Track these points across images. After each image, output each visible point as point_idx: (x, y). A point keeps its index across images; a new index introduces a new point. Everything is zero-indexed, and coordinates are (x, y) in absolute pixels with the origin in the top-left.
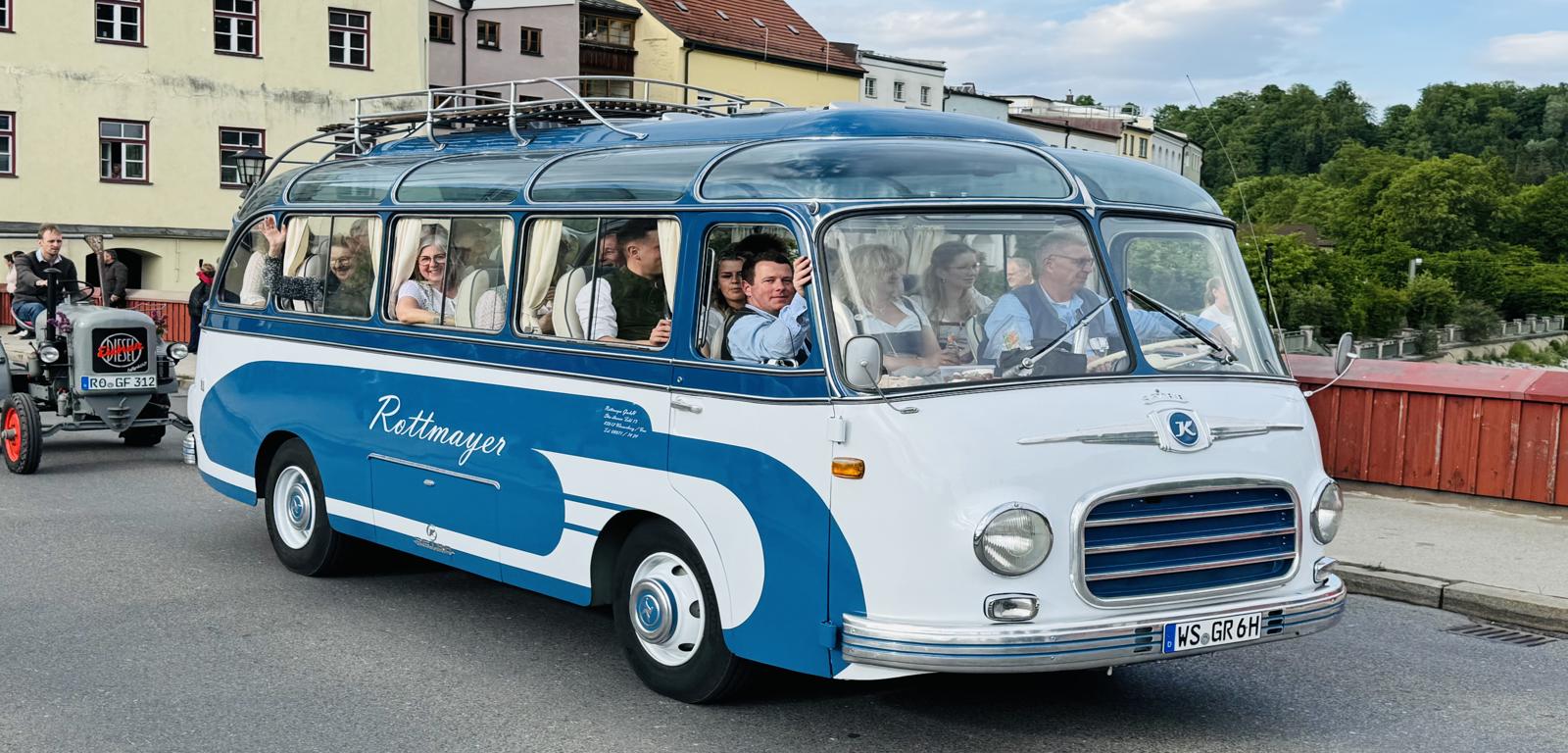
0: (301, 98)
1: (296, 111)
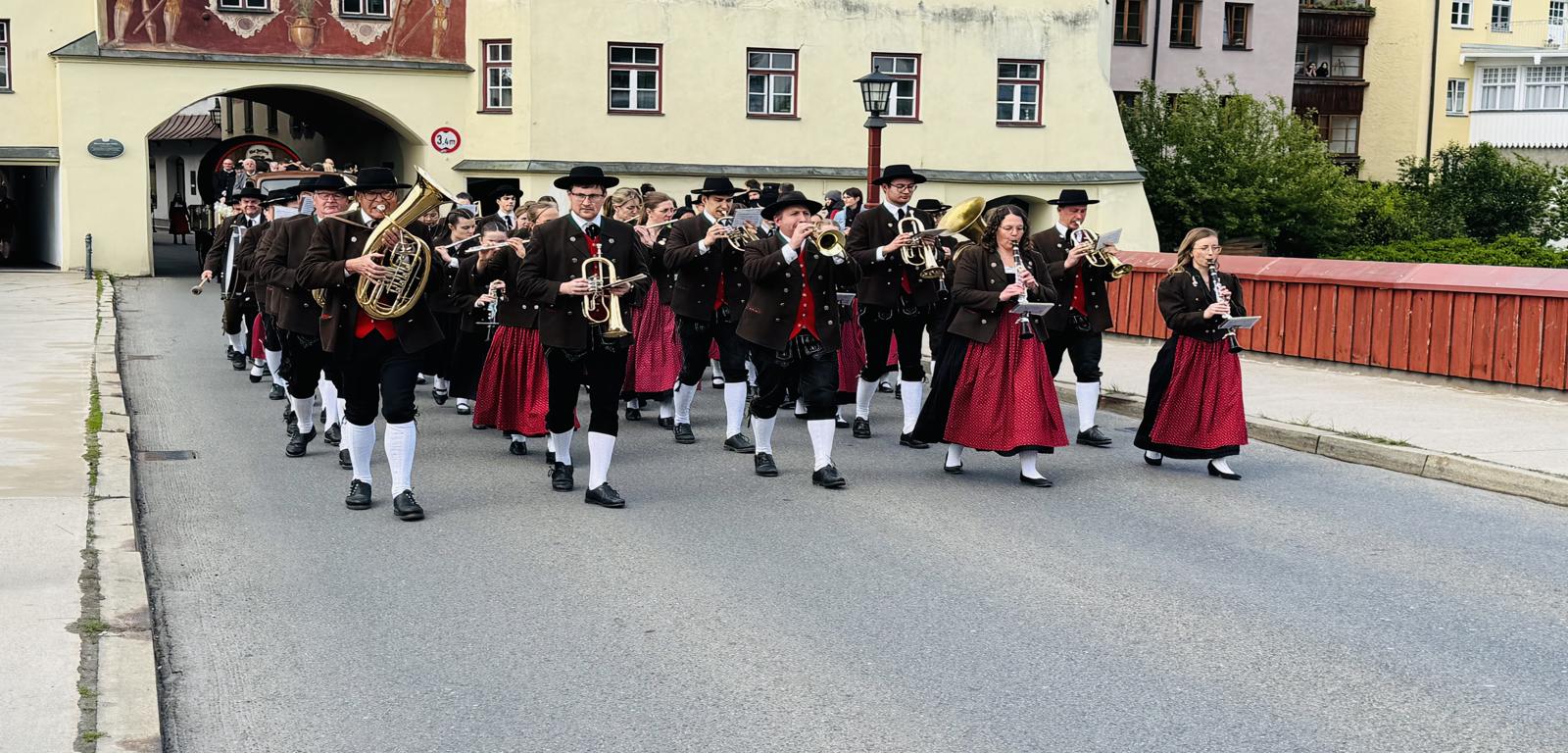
0: (962, 16)
1: (956, 31)
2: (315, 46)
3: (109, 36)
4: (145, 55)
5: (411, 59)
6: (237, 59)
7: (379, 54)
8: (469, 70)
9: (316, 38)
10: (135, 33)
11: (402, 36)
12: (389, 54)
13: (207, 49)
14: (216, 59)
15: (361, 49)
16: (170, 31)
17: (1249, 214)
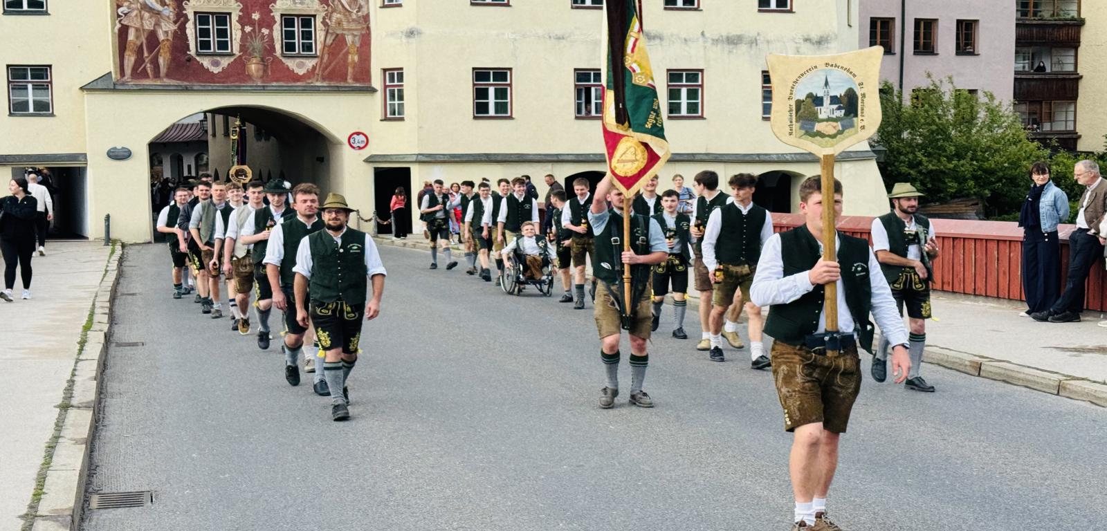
0: (733, 41)
1: (730, 52)
2: (264, 76)
3: (121, 74)
4: (146, 87)
5: (333, 84)
6: (210, 88)
7: (310, 81)
8: (374, 91)
9: (265, 71)
10: (138, 72)
11: (326, 68)
12: (317, 81)
13: (189, 81)
14: (195, 88)
15: (297, 78)
16: (163, 70)
17: (965, 180)
